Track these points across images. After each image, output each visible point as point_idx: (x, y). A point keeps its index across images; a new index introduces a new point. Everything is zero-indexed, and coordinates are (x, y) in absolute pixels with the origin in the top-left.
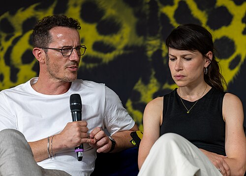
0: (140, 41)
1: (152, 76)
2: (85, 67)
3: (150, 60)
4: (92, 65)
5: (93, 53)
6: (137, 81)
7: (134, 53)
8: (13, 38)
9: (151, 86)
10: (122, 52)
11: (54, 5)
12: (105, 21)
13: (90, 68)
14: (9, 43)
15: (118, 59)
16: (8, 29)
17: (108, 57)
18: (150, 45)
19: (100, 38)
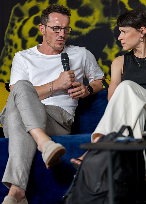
0: (106, 20)
1: (115, 43)
2: (70, 38)
3: (113, 32)
4: (75, 37)
5: (76, 29)
6: (105, 46)
7: (103, 27)
8: (23, 20)
9: (114, 49)
10: (94, 28)
12: (82, 7)
13: (74, 38)
14: (20, 23)
15: (92, 32)
16: (19, 14)
17: (85, 31)
18: (113, 22)
19: (80, 19)
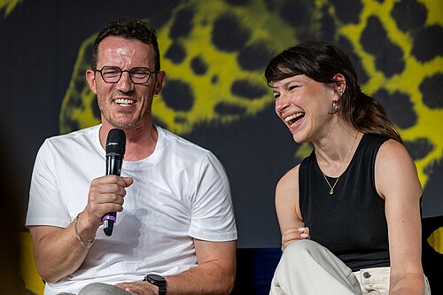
2: (220, 120)
4: (229, 118)
5: (233, 99)
11: (171, 23)
12: (250, 48)
13: (227, 122)
17: (255, 105)
19: (243, 75)
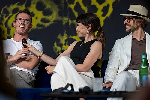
0: (60, 18)
1: (65, 33)
2: (38, 28)
3: (64, 26)
4: (40, 28)
5: (41, 23)
6: (59, 35)
7: (58, 23)
8: (9, 16)
9: (64, 36)
10: (53, 23)
11: (25, 3)
12: (46, 10)
13: (40, 29)
14: (7, 18)
15: (51, 25)
16: (6, 12)
17: (47, 25)
18: (64, 20)
19: (44, 17)
